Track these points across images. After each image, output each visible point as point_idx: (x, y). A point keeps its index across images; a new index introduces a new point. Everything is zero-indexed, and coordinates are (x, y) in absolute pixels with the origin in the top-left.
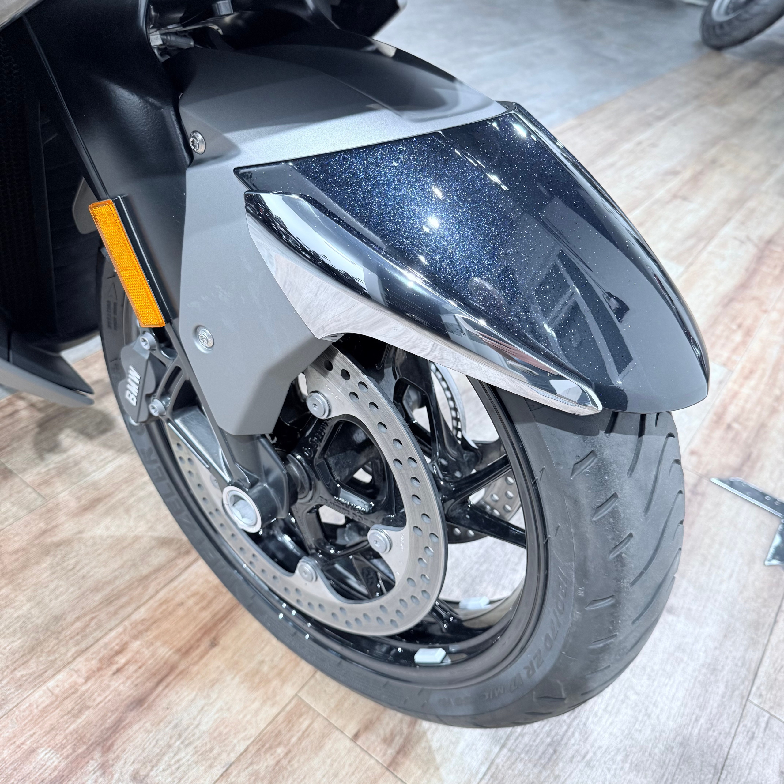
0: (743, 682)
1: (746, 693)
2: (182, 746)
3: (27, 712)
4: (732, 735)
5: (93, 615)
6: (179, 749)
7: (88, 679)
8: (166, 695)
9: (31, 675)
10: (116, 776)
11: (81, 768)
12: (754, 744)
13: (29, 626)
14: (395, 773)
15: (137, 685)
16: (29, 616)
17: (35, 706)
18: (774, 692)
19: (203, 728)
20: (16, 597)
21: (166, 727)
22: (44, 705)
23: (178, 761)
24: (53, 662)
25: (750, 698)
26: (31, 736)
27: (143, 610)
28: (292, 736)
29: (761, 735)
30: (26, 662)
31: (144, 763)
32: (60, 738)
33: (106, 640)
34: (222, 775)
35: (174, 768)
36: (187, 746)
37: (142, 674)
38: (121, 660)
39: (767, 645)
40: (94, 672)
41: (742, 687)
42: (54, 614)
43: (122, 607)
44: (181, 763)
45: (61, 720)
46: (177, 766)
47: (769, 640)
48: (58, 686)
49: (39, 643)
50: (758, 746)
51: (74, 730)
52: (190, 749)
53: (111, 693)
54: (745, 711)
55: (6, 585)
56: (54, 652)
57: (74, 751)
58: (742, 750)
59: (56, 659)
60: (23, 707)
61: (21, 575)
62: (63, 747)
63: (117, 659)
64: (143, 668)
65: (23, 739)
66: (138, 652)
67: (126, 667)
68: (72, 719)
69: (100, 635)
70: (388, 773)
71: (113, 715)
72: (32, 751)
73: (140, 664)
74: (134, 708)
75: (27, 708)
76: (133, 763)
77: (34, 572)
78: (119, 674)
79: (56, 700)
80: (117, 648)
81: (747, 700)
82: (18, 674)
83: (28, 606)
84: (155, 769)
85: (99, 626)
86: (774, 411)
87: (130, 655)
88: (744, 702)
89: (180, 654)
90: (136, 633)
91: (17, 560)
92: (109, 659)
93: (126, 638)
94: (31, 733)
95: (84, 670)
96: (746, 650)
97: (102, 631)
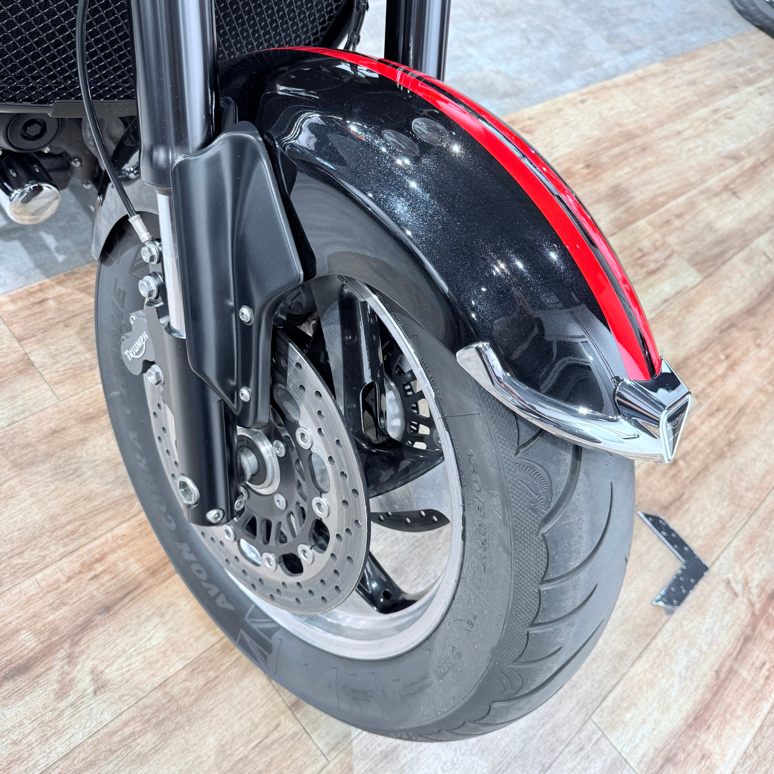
0: (592, 703)
1: (590, 712)
2: (134, 653)
3: (17, 597)
4: (566, 743)
5: (83, 522)
6: (132, 656)
7: (69, 579)
8: (130, 607)
9: (24, 564)
10: (79, 667)
11: (53, 654)
12: (582, 754)
13: (29, 520)
14: (295, 713)
15: (108, 593)
16: (30, 510)
17: (24, 593)
18: (613, 716)
19: (154, 642)
20: (21, 490)
21: (125, 634)
22: (31, 593)
23: (130, 665)
24: (44, 557)
25: (593, 717)
26: (18, 618)
27: (125, 526)
28: (223, 665)
29: (589, 748)
30: (22, 552)
31: (103, 661)
32: (40, 625)
33: (89, 547)
34: (161, 685)
35: (125, 670)
36: (138, 654)
37: (115, 584)
38: (99, 568)
39: (624, 675)
40: (75, 574)
41: (589, 706)
42: (50, 513)
43: (108, 519)
44: (131, 667)
45: (43, 610)
46: (127, 669)
47: (627, 672)
48: (44, 580)
49: (35, 538)
50: (583, 757)
51: (52, 621)
52: (140, 658)
53: (86, 595)
54: (584, 726)
55: (14, 477)
56: (46, 548)
57: (49, 638)
58: (569, 757)
59: (46, 555)
60: (14, 592)
61: (28, 470)
62: (41, 633)
63: (96, 566)
64: (116, 579)
65: (11, 619)
66: (114, 564)
67: (103, 575)
68: (52, 611)
69: (85, 542)
70: (289, 712)
71: (85, 614)
72: (18, 631)
73: (113, 575)
74: (102, 612)
75: (17, 593)
76: (94, 658)
77: (39, 469)
78: (95, 580)
79: (41, 592)
80: (97, 556)
81: (590, 717)
82: (14, 562)
83: (30, 501)
84: (110, 667)
85: (85, 533)
86: (721, 456)
87: (106, 565)
88: (586, 719)
89: (148, 573)
90: (115, 546)
91: (26, 455)
92: (90, 565)
93: (106, 549)
94: (18, 615)
95: (67, 570)
96: (605, 676)
97: (88, 538)
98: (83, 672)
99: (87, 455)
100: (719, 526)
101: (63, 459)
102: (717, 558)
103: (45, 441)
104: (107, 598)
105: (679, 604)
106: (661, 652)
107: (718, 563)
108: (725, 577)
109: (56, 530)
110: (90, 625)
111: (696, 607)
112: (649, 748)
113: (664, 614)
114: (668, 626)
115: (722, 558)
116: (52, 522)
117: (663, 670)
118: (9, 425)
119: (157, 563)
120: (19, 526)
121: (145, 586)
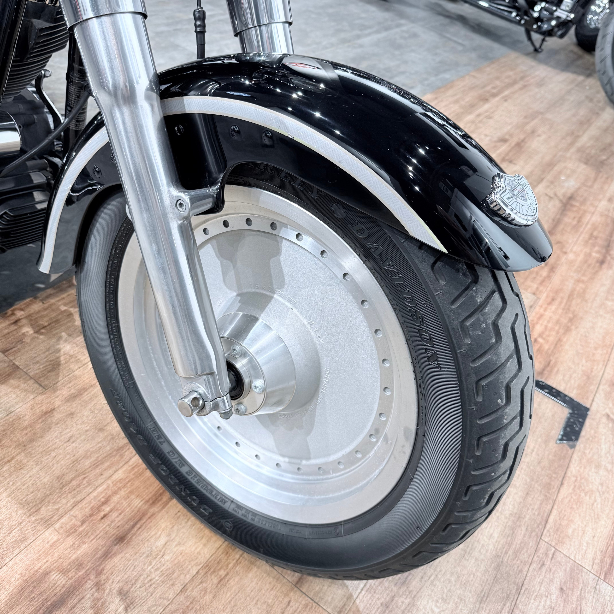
0: (538, 527)
1: (539, 534)
2: (152, 570)
3: (41, 546)
4: (529, 563)
5: (84, 476)
6: (150, 572)
7: (83, 522)
8: (139, 534)
9: (42, 519)
10: (107, 591)
11: (82, 586)
12: (544, 569)
13: (39, 484)
14: (301, 589)
15: (118, 527)
16: (38, 476)
17: (46, 541)
18: (558, 533)
19: (167, 557)
20: (28, 462)
21: (140, 557)
22: (53, 541)
23: (151, 580)
24: (58, 509)
25: (543, 537)
26: (45, 563)
27: (120, 472)
28: (230, 563)
29: (549, 563)
30: (39, 509)
31: (127, 582)
32: (65, 564)
33: (95, 494)
34: (181, 591)
35: (147, 585)
36: (156, 570)
37: (123, 519)
38: (106, 509)
39: (555, 500)
40: (87, 517)
41: (537, 530)
42: (56, 475)
43: (105, 469)
44: (152, 582)
45: (66, 552)
46: (150, 584)
48: (62, 527)
49: (47, 496)
50: (547, 571)
51: (75, 559)
52: (158, 572)
53: (100, 532)
54: (539, 546)
55: (20, 453)
56: (58, 502)
57: (76, 574)
58: (535, 573)
59: (59, 508)
60: (38, 543)
61: (30, 446)
62: (68, 571)
63: (103, 508)
64: (123, 514)
65: (40, 565)
66: (118, 503)
67: (111, 513)
68: (74, 551)
69: (91, 491)
70: (296, 589)
71: (102, 548)
72: (47, 574)
73: (120, 511)
74: (117, 543)
75: (41, 543)
76: (118, 582)
77: (40, 443)
78: (105, 519)
79: (61, 537)
80: (103, 500)
81: (541, 538)
82: (33, 518)
83: (37, 468)
84: (134, 586)
85: (89, 484)
86: (568, 330)
87: (113, 505)
88: (538, 540)
89: (149, 504)
90: (116, 489)
91: (27, 434)
92: (98, 508)
93: (109, 493)
94: (45, 561)
95: (80, 516)
96: (541, 504)
97: (92, 487)
98: (112, 595)
99: (77, 424)
100: (585, 378)
101: (57, 432)
102: (593, 400)
103: (40, 421)
104: (118, 531)
105: (577, 439)
106: (577, 477)
107: (594, 404)
108: (604, 413)
109: (63, 486)
110: (109, 556)
111: (591, 439)
112: (596, 552)
113: (569, 448)
114: (575, 457)
115: (596, 399)
116: (59, 481)
117: (584, 490)
118: (8, 415)
119: (154, 495)
120: (32, 490)
121: (149, 515)
